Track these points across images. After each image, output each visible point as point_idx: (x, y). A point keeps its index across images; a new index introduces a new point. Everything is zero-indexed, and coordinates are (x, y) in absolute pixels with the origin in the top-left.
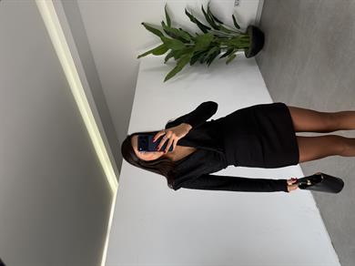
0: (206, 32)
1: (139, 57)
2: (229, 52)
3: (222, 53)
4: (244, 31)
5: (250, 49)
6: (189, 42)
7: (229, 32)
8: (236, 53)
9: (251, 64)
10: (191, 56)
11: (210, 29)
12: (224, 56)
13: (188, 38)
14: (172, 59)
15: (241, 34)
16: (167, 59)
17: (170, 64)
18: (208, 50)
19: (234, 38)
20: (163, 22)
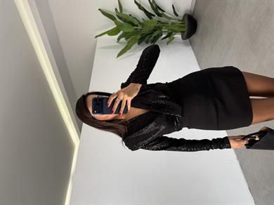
0: (151, 18)
1: (96, 37)
2: (169, 35)
3: (164, 36)
4: (181, 19)
5: (186, 33)
6: (137, 26)
7: (170, 18)
8: (175, 36)
9: (186, 44)
10: (139, 37)
11: (154, 16)
12: (165, 38)
13: (136, 23)
14: (123, 40)
15: (179, 20)
16: (119, 39)
17: (122, 43)
18: (152, 33)
19: (173, 23)
20: (116, 9)
